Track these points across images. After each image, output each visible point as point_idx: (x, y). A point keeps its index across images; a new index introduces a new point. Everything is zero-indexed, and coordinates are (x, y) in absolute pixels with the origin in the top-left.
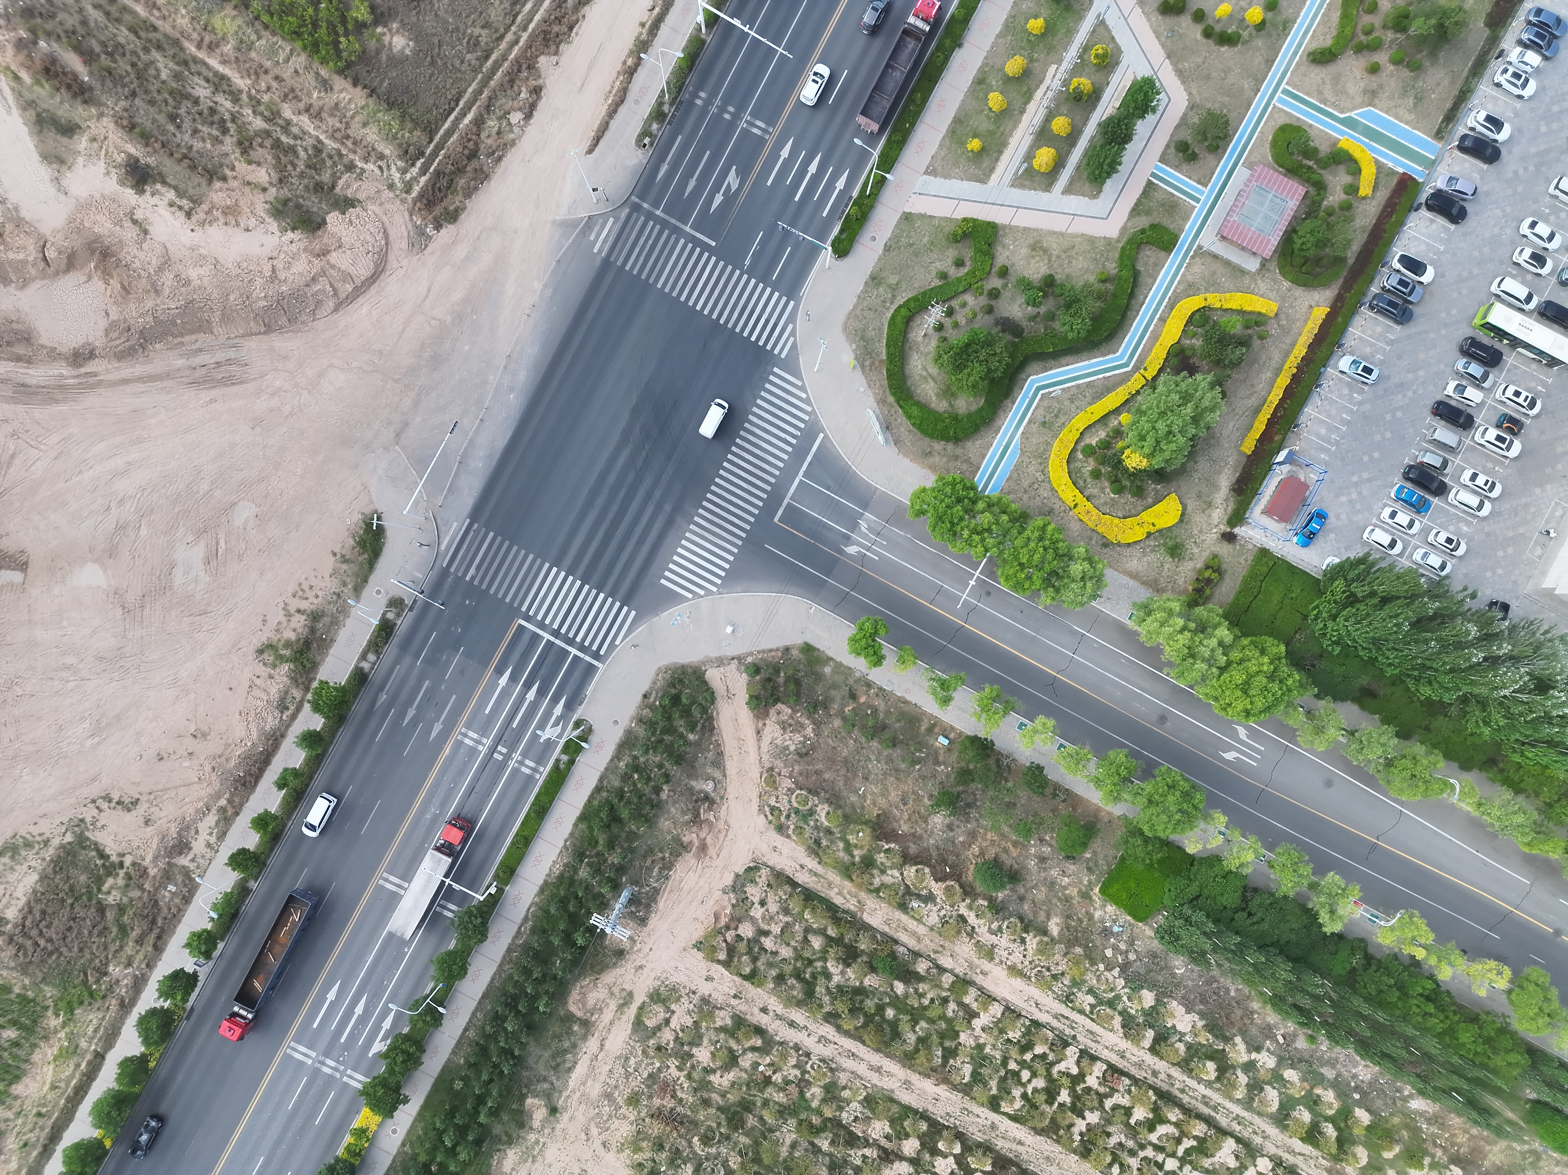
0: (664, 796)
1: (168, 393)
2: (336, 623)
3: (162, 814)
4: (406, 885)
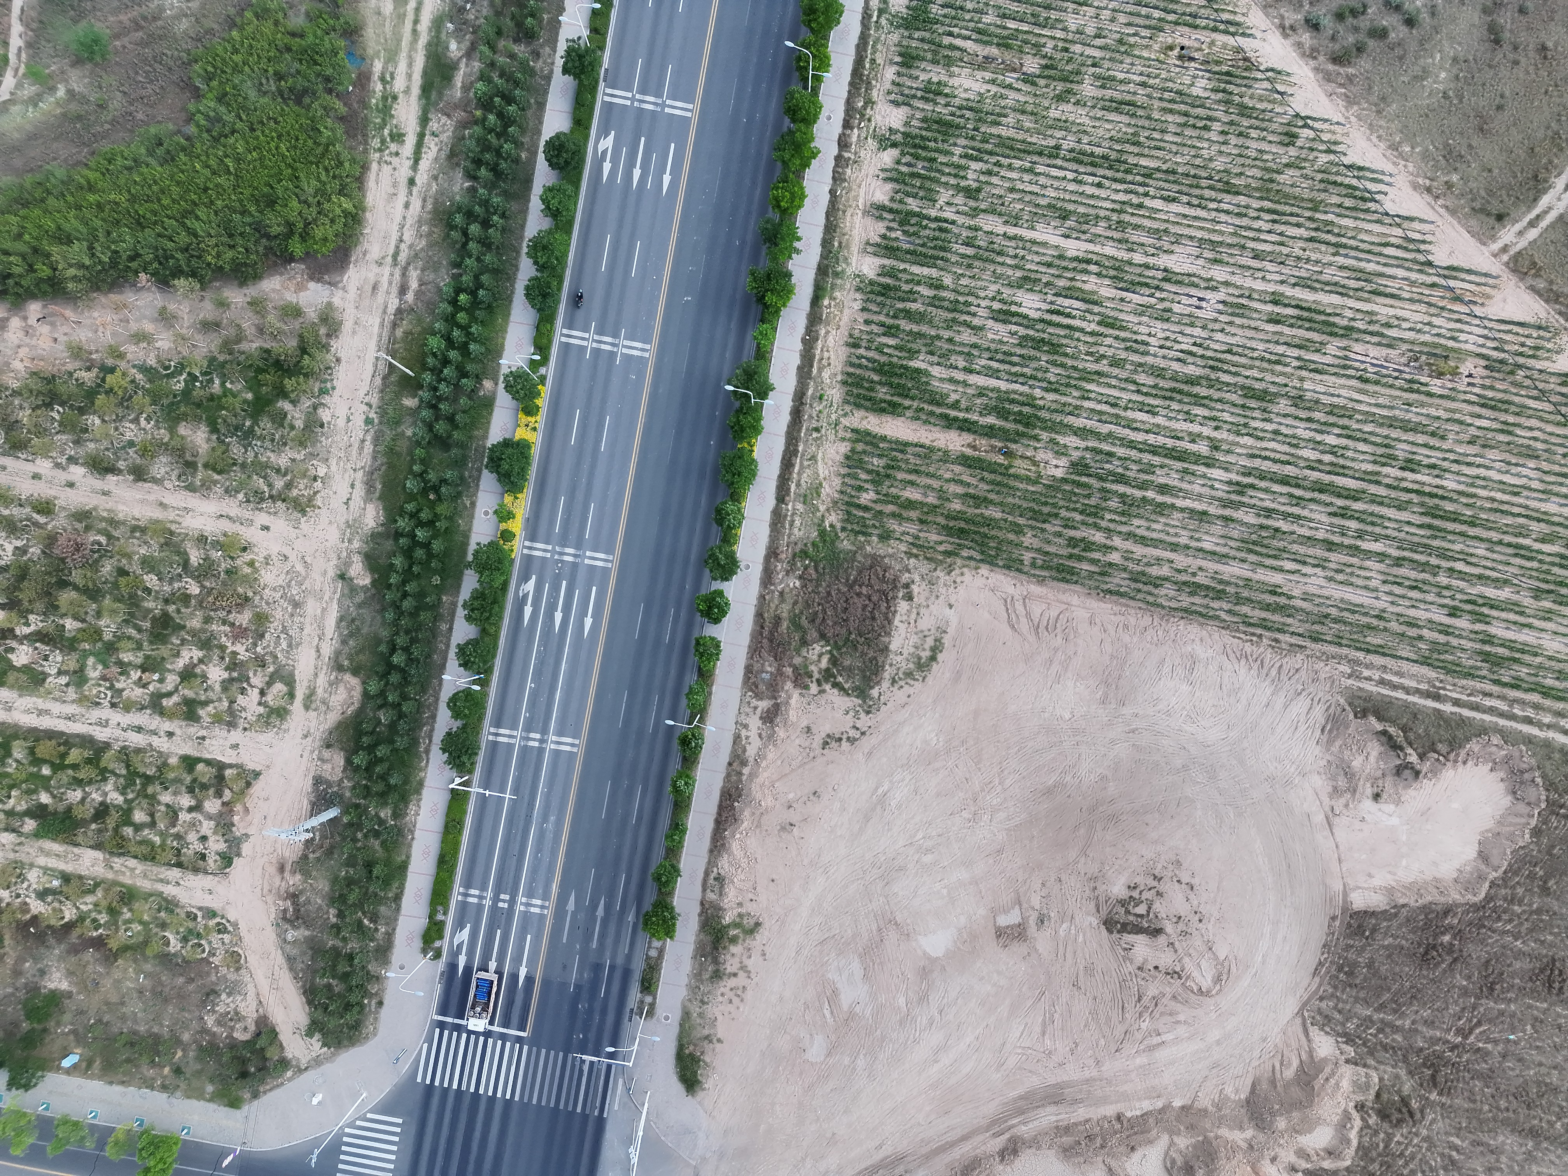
0: (333, 911)
1: (922, 1141)
2: (697, 975)
3: (797, 742)
4: (553, 746)
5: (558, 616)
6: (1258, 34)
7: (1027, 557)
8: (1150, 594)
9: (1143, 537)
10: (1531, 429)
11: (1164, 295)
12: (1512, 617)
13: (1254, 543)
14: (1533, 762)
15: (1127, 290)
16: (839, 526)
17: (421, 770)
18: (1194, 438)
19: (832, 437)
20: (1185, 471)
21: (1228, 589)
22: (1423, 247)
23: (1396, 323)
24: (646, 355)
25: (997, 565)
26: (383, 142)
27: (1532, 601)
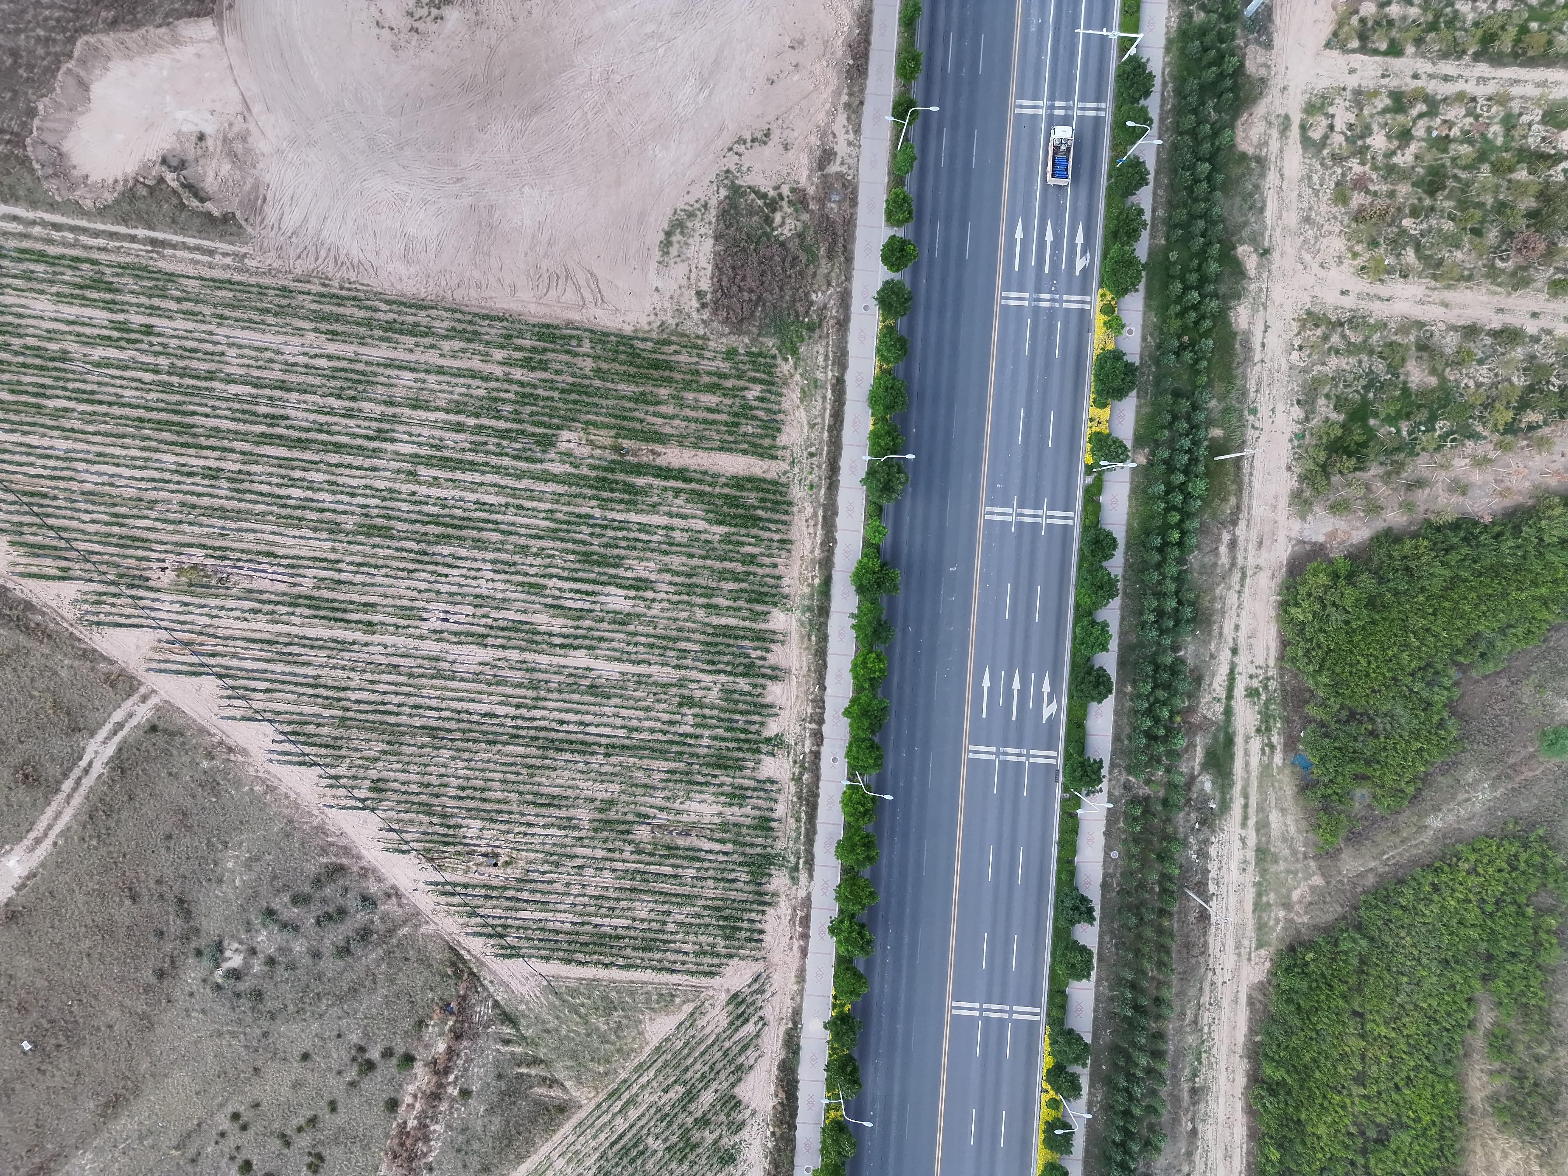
3: (796, 134)
4: (1040, 103)
5: (1049, 237)
6: (421, 886)
7: (586, 348)
8: (459, 321)
9: (473, 377)
10: (93, 521)
11: (483, 621)
12: (88, 331)
13: (359, 382)
14: (45, 185)
15: (521, 622)
16: (779, 361)
17: (1169, 64)
18: (435, 482)
19: (796, 449)
20: (439, 448)
21: (381, 333)
22: (229, 692)
23: (247, 615)
24: (988, 509)
25: (616, 336)
26: (1266, 687)
27: (70, 349)
